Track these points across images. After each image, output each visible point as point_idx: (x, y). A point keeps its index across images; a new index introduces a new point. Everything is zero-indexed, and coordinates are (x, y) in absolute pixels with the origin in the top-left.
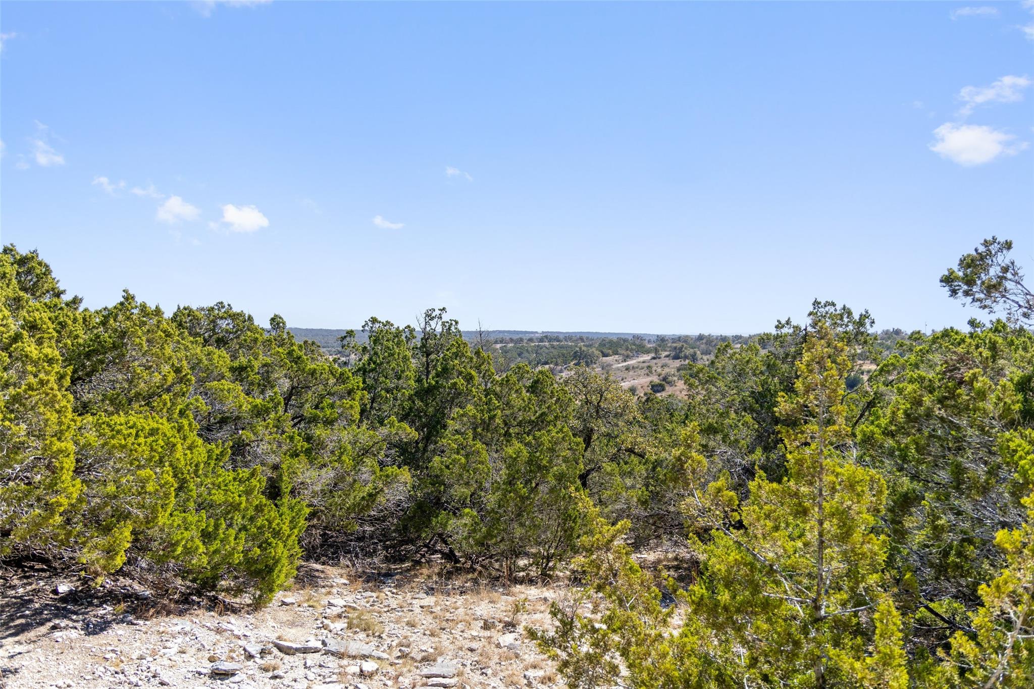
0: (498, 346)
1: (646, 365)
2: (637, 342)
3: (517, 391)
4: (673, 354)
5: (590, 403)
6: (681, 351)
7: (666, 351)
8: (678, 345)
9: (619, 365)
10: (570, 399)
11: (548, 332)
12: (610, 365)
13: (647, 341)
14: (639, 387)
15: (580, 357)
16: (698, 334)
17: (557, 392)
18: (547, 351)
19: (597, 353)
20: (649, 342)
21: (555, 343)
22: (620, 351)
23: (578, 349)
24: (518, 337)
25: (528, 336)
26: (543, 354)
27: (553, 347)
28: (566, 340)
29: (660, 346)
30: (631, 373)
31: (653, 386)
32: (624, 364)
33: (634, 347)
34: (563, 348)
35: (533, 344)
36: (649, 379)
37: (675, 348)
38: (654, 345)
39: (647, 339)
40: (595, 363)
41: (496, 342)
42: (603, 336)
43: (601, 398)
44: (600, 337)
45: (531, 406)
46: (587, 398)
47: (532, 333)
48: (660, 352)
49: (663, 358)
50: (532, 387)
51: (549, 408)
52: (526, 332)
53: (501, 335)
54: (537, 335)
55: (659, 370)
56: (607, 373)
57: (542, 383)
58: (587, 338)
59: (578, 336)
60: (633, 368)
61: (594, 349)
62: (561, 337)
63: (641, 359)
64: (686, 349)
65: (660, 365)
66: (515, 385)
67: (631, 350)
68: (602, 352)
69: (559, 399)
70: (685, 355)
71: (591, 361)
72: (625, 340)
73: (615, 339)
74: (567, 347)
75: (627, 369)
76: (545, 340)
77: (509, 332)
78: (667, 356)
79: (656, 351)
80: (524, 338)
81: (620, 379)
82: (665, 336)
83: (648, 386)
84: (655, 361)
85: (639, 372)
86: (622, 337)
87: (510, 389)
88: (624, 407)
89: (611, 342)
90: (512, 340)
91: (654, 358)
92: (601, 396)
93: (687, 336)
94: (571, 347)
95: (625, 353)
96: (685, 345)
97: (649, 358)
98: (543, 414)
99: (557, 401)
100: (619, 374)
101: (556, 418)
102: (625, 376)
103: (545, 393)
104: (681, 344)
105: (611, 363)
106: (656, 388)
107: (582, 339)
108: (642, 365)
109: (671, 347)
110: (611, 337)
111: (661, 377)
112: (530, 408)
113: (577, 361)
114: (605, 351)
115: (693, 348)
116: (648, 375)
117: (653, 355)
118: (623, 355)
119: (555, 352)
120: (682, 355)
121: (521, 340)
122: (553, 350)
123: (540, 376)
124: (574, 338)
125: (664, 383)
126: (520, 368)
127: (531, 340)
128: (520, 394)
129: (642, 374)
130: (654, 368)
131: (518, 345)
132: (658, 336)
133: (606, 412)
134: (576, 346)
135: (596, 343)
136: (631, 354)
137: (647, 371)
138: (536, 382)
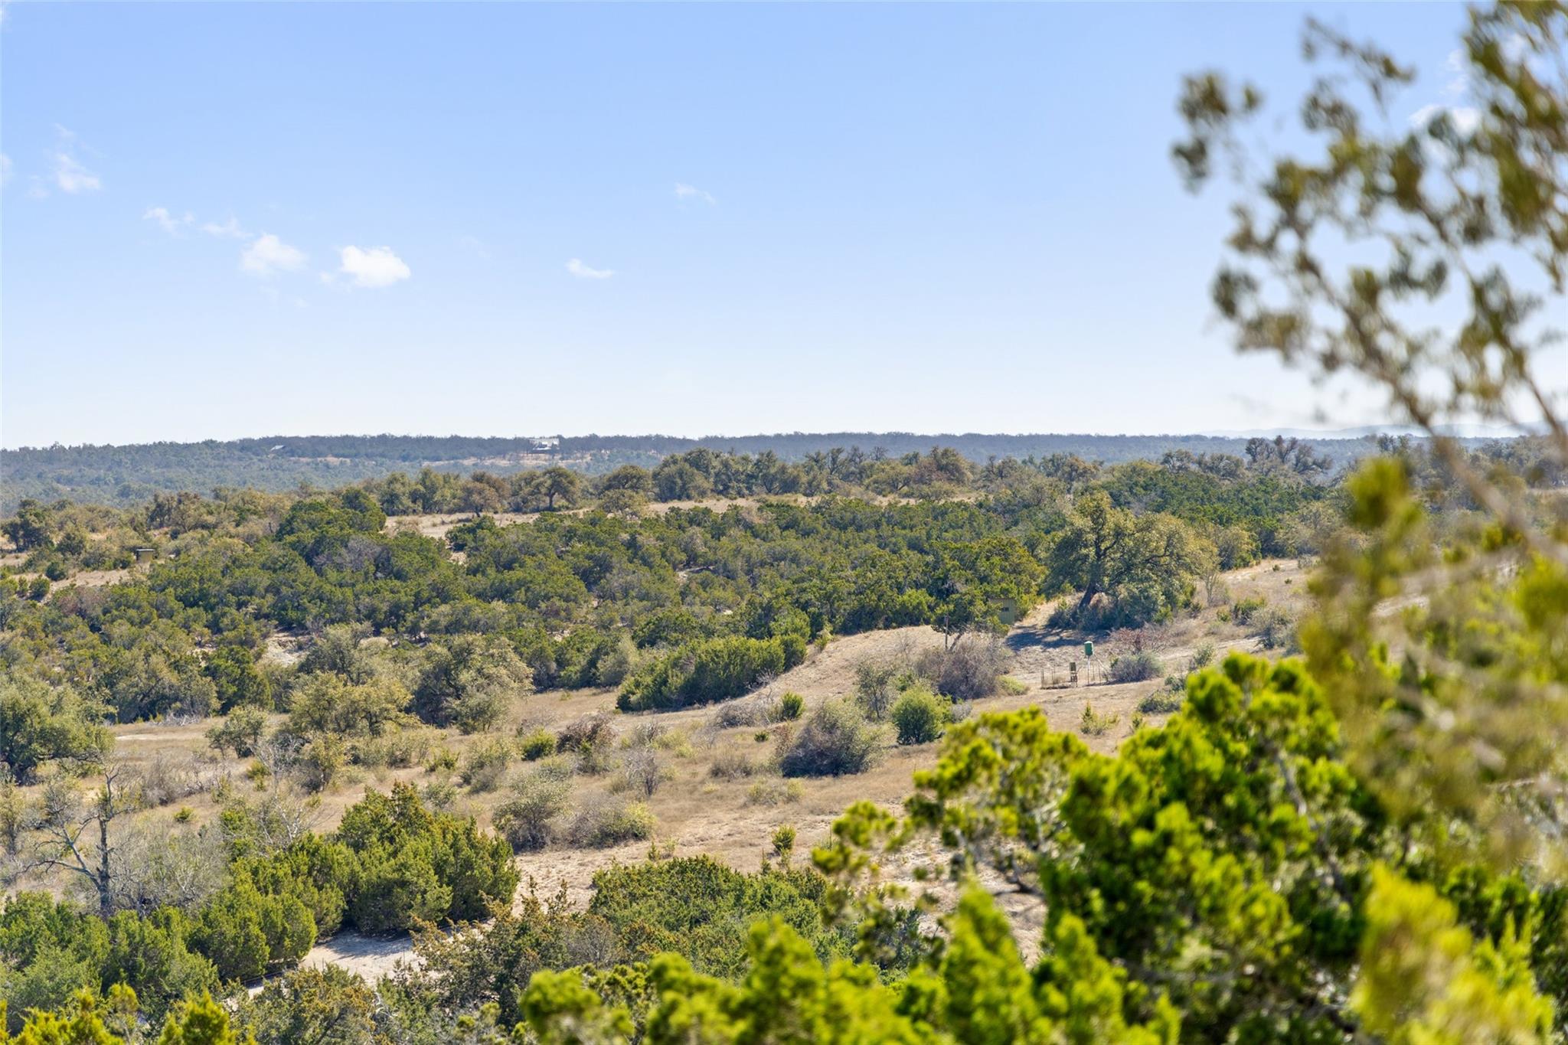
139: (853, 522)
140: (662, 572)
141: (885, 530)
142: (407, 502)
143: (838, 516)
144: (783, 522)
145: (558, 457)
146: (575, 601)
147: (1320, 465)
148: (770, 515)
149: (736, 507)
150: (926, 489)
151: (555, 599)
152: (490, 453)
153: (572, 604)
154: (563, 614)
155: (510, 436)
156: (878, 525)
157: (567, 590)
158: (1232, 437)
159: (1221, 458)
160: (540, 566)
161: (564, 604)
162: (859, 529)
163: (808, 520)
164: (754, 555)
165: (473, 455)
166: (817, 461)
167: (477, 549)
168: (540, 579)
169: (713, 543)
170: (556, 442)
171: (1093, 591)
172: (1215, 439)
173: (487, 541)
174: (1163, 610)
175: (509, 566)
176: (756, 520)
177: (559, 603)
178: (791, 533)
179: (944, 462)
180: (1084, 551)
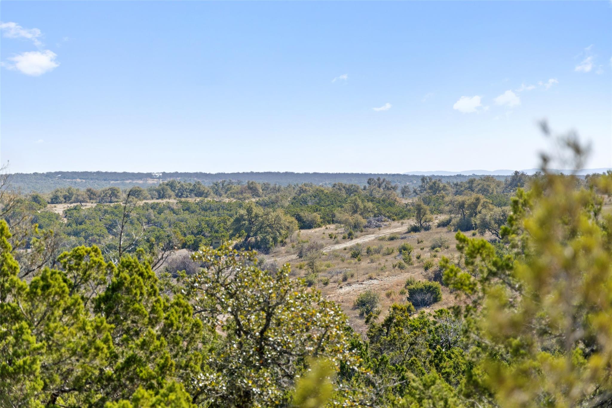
0: (60, 209)
1: (398, 244)
2: (378, 194)
3: (67, 310)
4: (457, 219)
5: (246, 333)
6: (474, 213)
7: (441, 212)
8: (468, 198)
9: (338, 247)
10: (196, 325)
11: (176, 174)
12: (316, 247)
13: (399, 191)
14: (383, 294)
15: (248, 230)
16: (511, 174)
17: (166, 309)
18: (173, 217)
19: (287, 219)
20: (404, 192)
21: (193, 200)
22: (339, 216)
23: (243, 212)
24: (106, 186)
25: (129, 185)
26: (166, 224)
27: (187, 209)
28: (217, 193)
29: (427, 201)
30: (364, 264)
31: (412, 292)
32: (349, 244)
33: (370, 205)
34: (210, 209)
35: (141, 203)
36: (404, 277)
37: (462, 206)
38: (416, 199)
39: (401, 186)
40: (283, 244)
41: (55, 200)
42: (301, 183)
43: (268, 320)
44: (293, 182)
45: (102, 345)
46: (238, 323)
47: (140, 176)
48: (429, 216)
49: (434, 229)
50: (106, 299)
51: (143, 345)
52: (125, 175)
53: (65, 185)
54: (150, 181)
55: (427, 256)
56: (311, 265)
57: (128, 291)
58: (266, 187)
59: (245, 184)
60: (369, 251)
61: (280, 212)
62: (206, 185)
63: (386, 232)
64: (484, 206)
65: (428, 243)
66: (62, 296)
67: (364, 212)
68: (299, 218)
69: (171, 325)
70: (483, 220)
71: (275, 239)
72: (350, 191)
73: (327, 186)
74: (220, 208)
75: (354, 256)
76: (169, 192)
77: (85, 175)
78: (444, 224)
79: (419, 212)
80: (121, 188)
81: (340, 277)
82: (441, 178)
83: (402, 293)
84: (416, 236)
85: (383, 261)
86: (345, 182)
87: (51, 306)
88: (320, 339)
89: (318, 194)
90: (91, 195)
91: (415, 229)
92: (269, 316)
93: (488, 178)
94: (228, 207)
95: (351, 220)
96: (483, 199)
97: (404, 228)
98: (131, 361)
99: (165, 332)
100: (337, 266)
101: (163, 369)
102: (349, 271)
103: (136, 312)
104: (474, 195)
105: (321, 242)
106: (419, 298)
107: (252, 190)
108: (387, 245)
109: (451, 203)
110: (318, 184)
111: (431, 270)
112: (98, 349)
113: (241, 240)
114: (307, 215)
115: (499, 205)
116: (401, 267)
117: (413, 222)
118: (345, 222)
119: (193, 221)
120: (476, 220)
121: (114, 193)
122: (186, 215)
123: (125, 274)
124: (236, 188)
125: (436, 284)
126: (80, 257)
127: (134, 193)
128: (76, 316)
129: (389, 264)
130: (415, 253)
131: (107, 206)
132: (423, 179)
133: (281, 353)
134: (240, 206)
135: (284, 197)
136: (364, 222)
137: (400, 260)
138: (115, 288)
139: (210, 208)
140: (136, 226)
141: (221, 211)
142: (62, 199)
143: (204, 206)
144: (185, 208)
145: (161, 180)
146: (103, 236)
147: (393, 188)
148: (180, 205)
149: (168, 202)
150: (241, 196)
151: (95, 236)
152: (136, 179)
153: (101, 238)
154: (98, 241)
155: (145, 172)
156: (218, 209)
157: (99, 233)
158: (411, 174)
159: (352, 186)
160: (92, 224)
161: (98, 238)
162: (212, 211)
163: (193, 208)
164: (172, 220)
165: (130, 179)
166: (216, 185)
167: (71, 217)
168: (91, 228)
169: (158, 216)
170: (161, 175)
171: (248, 236)
172: (404, 175)
173: (75, 214)
174: (271, 243)
175: (81, 224)
176: (175, 207)
177: (96, 237)
178: (187, 212)
179: (251, 186)
180: (244, 222)
